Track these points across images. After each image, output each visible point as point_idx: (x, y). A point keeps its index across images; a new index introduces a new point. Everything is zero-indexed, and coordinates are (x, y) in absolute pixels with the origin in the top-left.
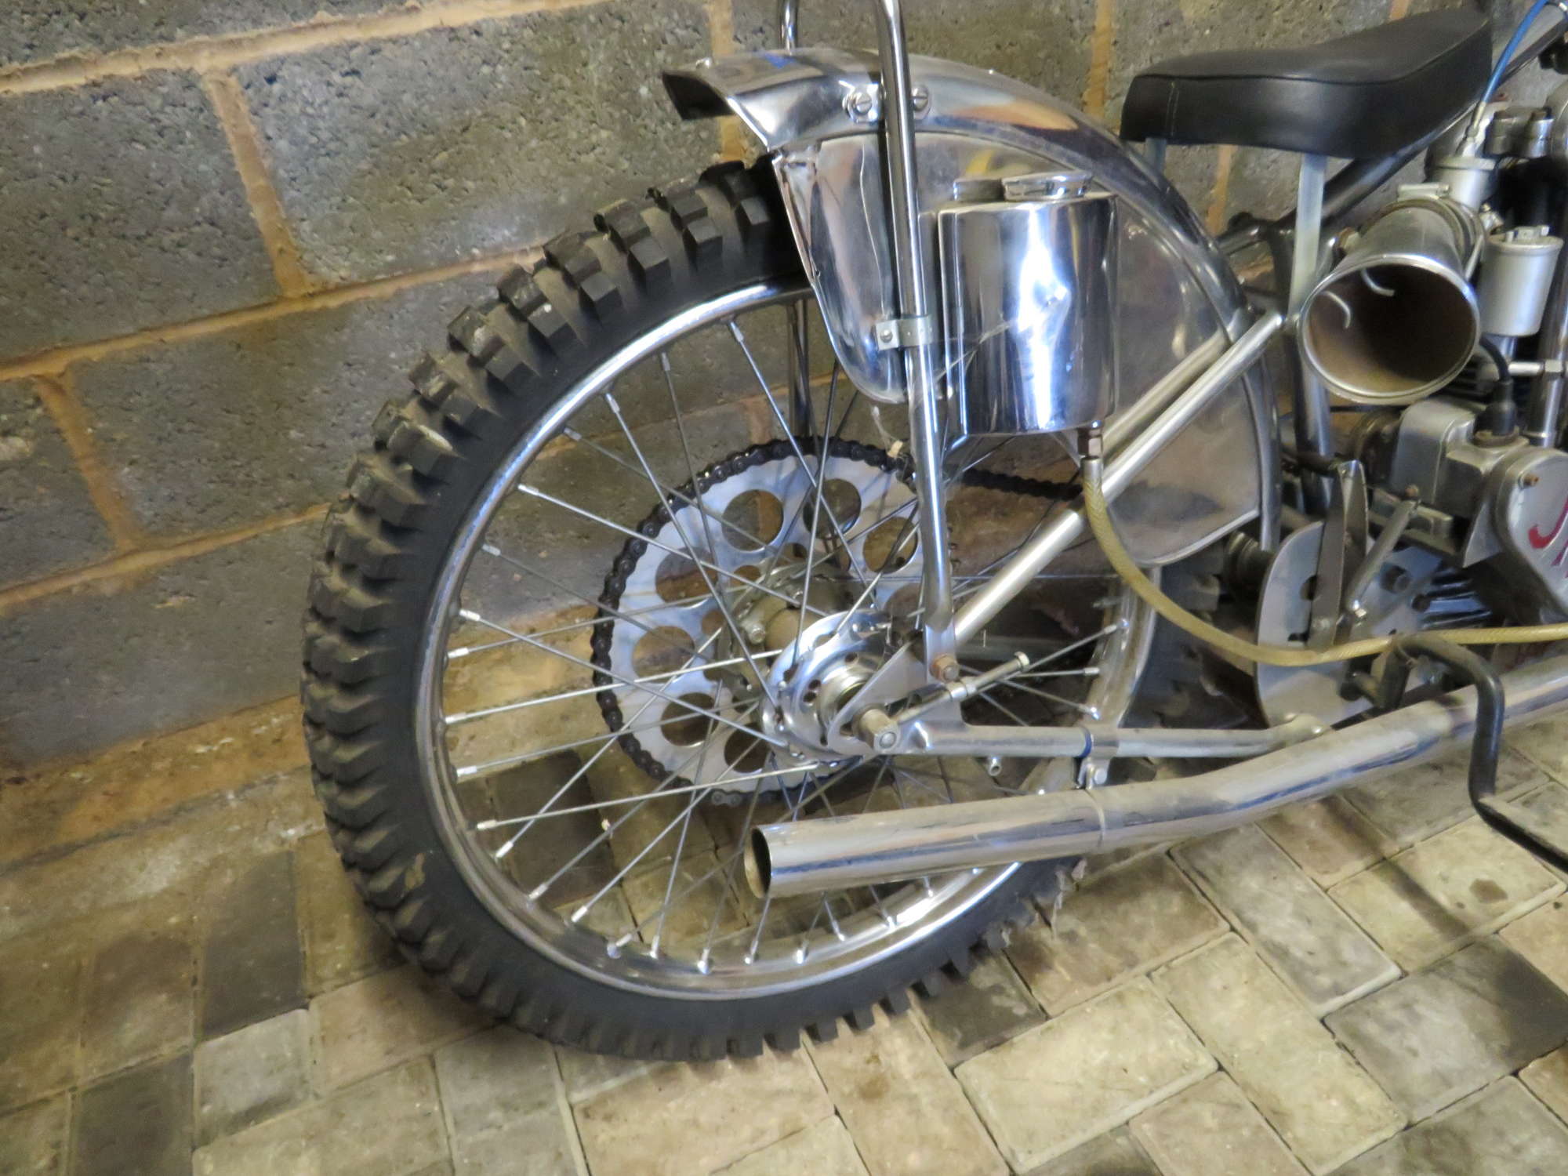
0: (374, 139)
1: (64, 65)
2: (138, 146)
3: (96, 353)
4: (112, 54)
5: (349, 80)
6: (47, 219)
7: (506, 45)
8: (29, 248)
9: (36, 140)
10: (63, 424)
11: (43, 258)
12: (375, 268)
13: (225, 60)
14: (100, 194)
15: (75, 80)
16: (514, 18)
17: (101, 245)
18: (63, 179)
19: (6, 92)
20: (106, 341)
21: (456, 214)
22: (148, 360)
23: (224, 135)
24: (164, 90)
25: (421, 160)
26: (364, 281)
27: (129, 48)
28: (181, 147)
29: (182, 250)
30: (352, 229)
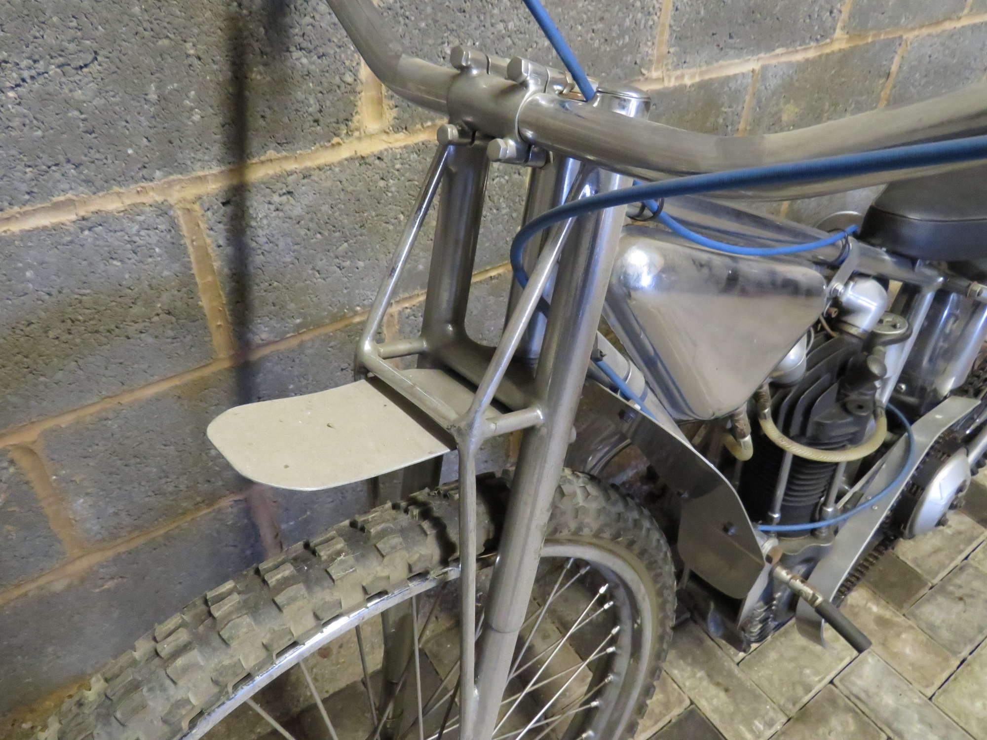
0: (298, 240)
1: (57, 206)
2: (115, 262)
3: (65, 421)
4: (101, 194)
5: (284, 198)
6: (33, 326)
7: (398, 166)
8: (16, 350)
9: (30, 267)
10: (31, 476)
11: (26, 357)
12: (287, 329)
13: (191, 192)
14: (80, 302)
15: (67, 217)
16: (405, 147)
17: (78, 341)
18: (49, 294)
19: (5, 232)
20: (75, 410)
21: (348, 285)
22: (107, 419)
23: (186, 248)
24: (142, 218)
25: (329, 251)
26: (277, 339)
27: (116, 189)
28: (150, 260)
29: (143, 335)
30: (274, 305)
